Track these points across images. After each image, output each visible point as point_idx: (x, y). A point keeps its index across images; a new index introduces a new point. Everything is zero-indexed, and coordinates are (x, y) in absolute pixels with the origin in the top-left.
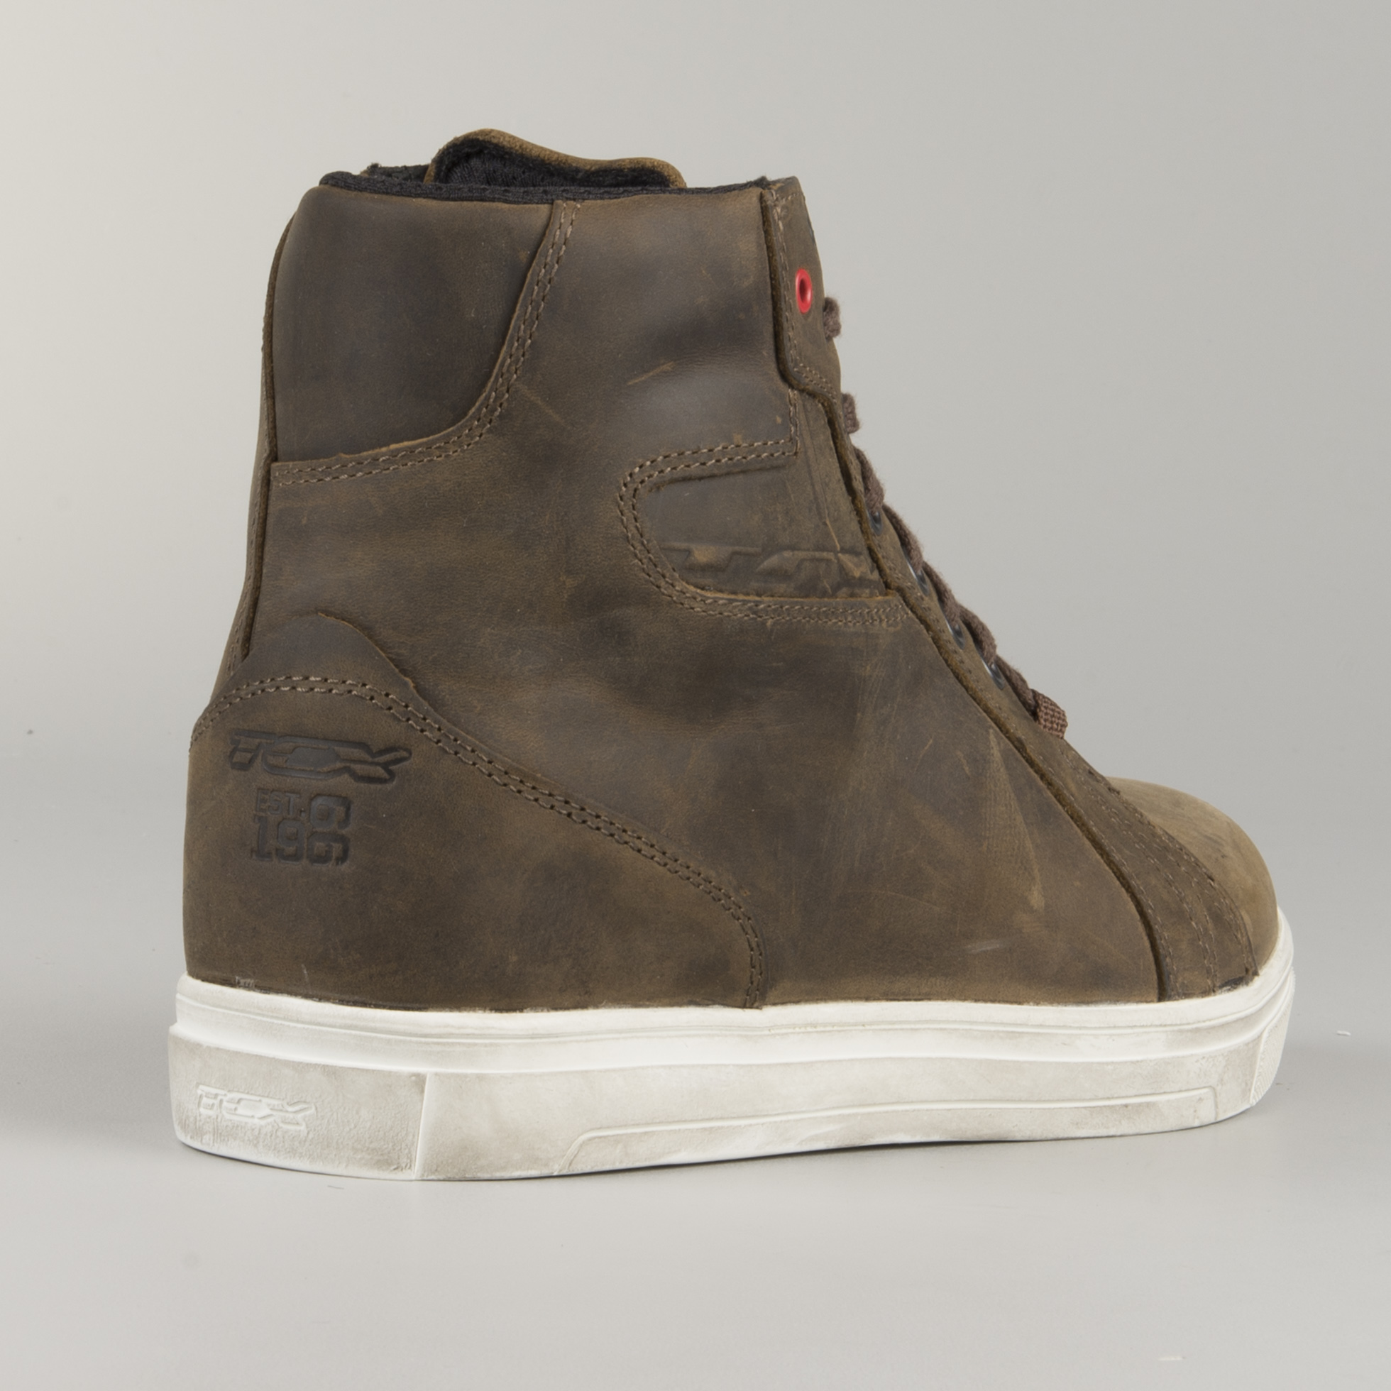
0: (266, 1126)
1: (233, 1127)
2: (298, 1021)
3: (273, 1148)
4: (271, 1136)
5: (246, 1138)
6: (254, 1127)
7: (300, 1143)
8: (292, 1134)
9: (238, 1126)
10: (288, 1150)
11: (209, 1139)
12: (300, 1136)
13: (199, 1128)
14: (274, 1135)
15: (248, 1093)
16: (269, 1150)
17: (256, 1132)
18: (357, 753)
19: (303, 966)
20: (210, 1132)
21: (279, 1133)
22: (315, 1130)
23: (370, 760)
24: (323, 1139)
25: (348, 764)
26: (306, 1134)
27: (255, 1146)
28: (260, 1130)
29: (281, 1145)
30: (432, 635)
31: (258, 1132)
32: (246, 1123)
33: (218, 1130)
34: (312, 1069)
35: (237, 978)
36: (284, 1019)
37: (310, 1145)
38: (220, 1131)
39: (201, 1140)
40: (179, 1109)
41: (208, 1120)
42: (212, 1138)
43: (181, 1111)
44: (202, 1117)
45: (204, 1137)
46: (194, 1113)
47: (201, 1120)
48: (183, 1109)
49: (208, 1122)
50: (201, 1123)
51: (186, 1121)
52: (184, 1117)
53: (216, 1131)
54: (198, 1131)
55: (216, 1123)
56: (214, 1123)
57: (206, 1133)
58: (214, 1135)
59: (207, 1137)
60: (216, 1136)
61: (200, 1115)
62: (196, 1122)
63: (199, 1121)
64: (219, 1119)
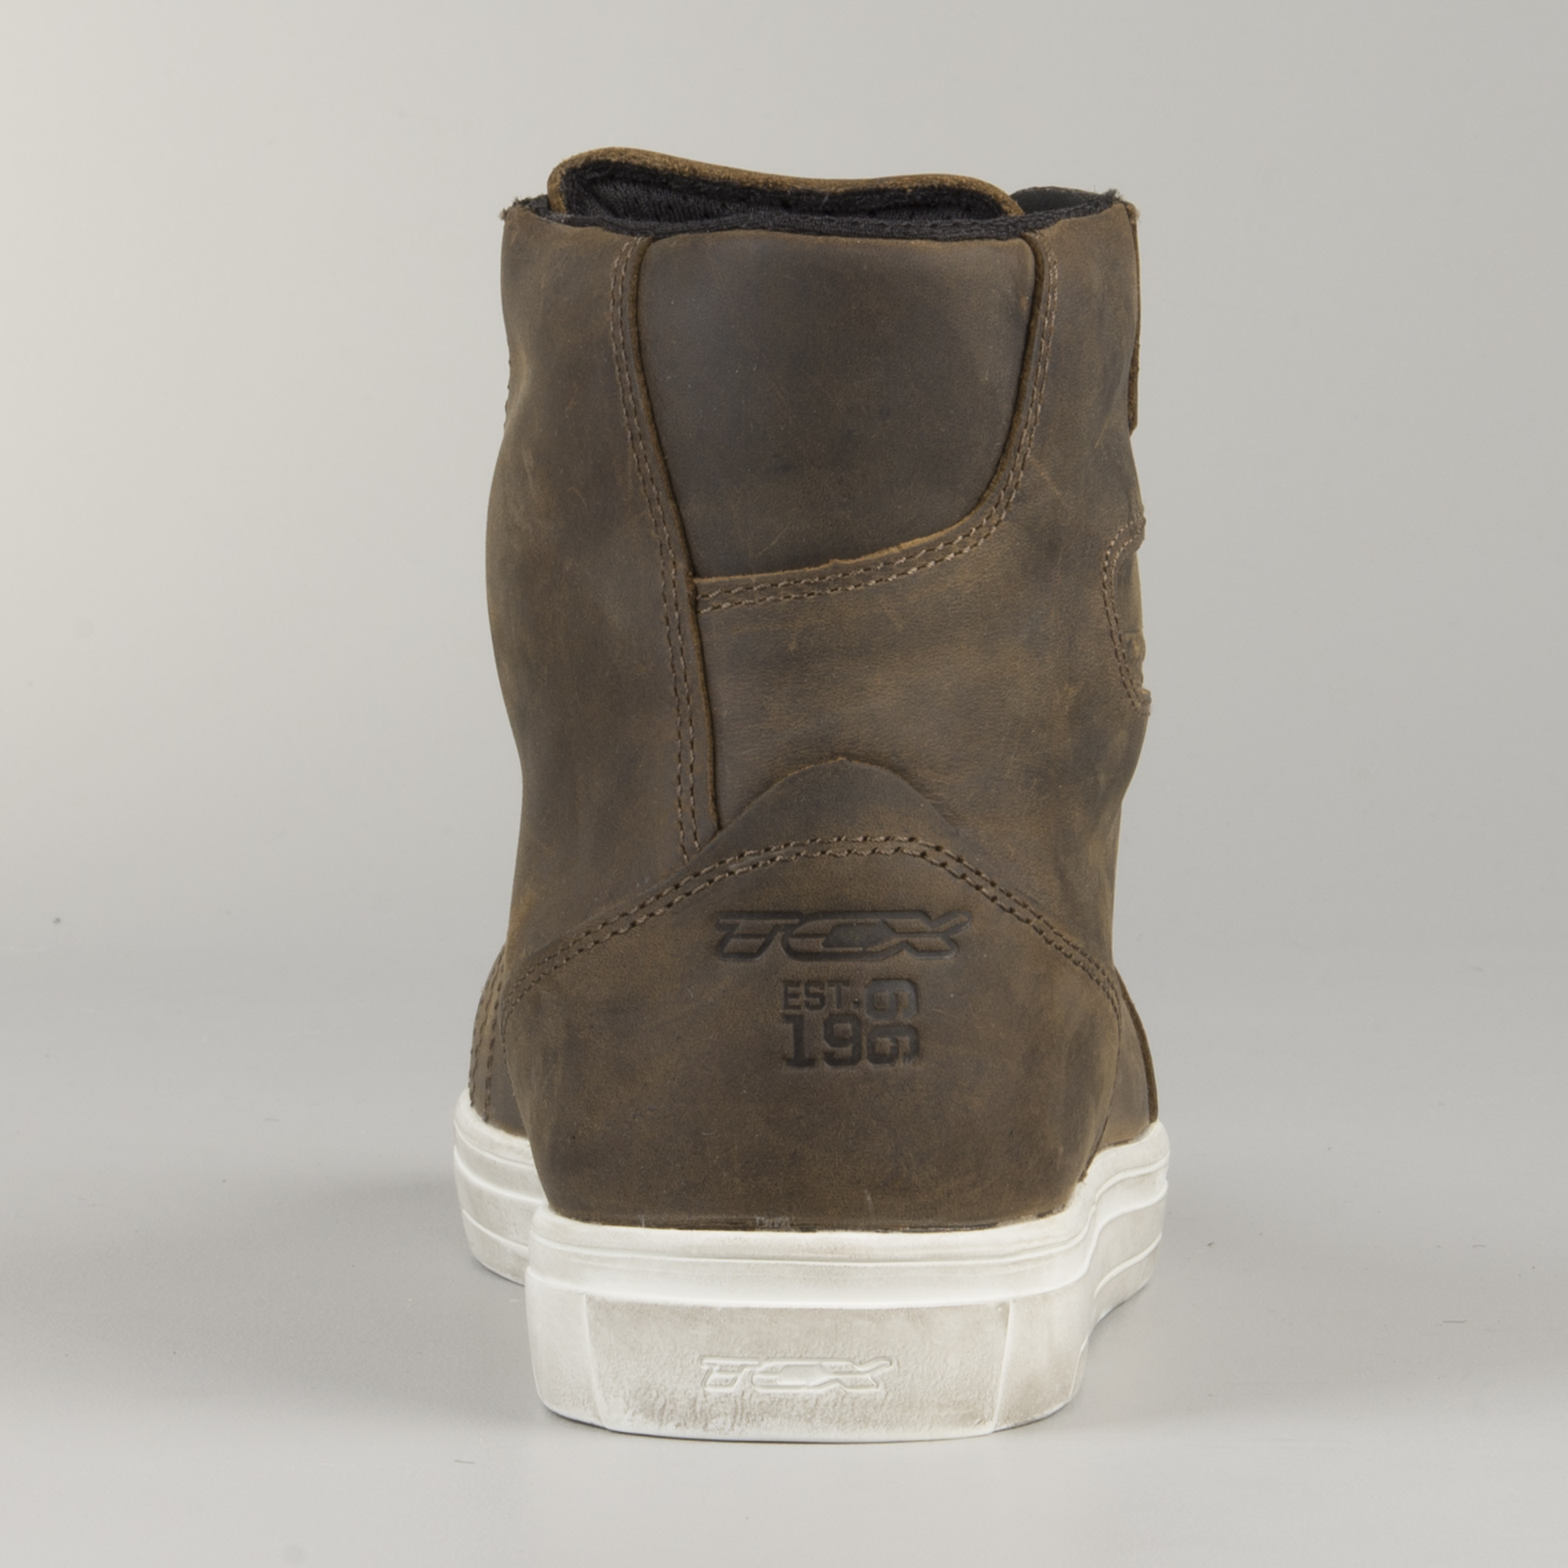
0: (827, 1395)
1: (773, 1402)
2: (869, 1260)
3: (837, 1419)
4: (835, 1405)
5: (795, 1413)
6: (807, 1398)
7: (875, 1408)
8: (864, 1399)
9: (780, 1400)
10: (858, 1419)
11: (724, 1423)
12: (875, 1399)
13: (702, 1411)
14: (838, 1404)
15: (800, 1357)
16: (831, 1423)
17: (811, 1404)
18: (917, 923)
19: (866, 1191)
20: (726, 1414)
21: (847, 1401)
22: (895, 1390)
23: (930, 929)
24: (905, 1399)
25: (905, 939)
26: (883, 1397)
27: (809, 1420)
28: (817, 1400)
29: (848, 1415)
30: (967, 770)
31: (814, 1403)
32: (794, 1395)
33: (743, 1409)
34: (893, 1316)
35: (758, 1218)
36: (850, 1260)
37: (888, 1409)
38: (746, 1411)
39: (706, 1425)
40: (645, 1394)
41: (723, 1399)
42: (729, 1420)
43: (651, 1395)
44: (708, 1397)
45: (714, 1421)
46: (690, 1394)
47: (706, 1401)
48: (657, 1392)
49: (722, 1402)
50: (707, 1405)
51: (664, 1405)
52: (661, 1401)
53: (740, 1411)
54: (698, 1416)
55: (739, 1402)
56: (736, 1402)
57: (718, 1415)
58: (735, 1417)
59: (720, 1420)
60: (738, 1417)
61: (705, 1396)
62: (694, 1405)
63: (703, 1402)
64: (747, 1396)
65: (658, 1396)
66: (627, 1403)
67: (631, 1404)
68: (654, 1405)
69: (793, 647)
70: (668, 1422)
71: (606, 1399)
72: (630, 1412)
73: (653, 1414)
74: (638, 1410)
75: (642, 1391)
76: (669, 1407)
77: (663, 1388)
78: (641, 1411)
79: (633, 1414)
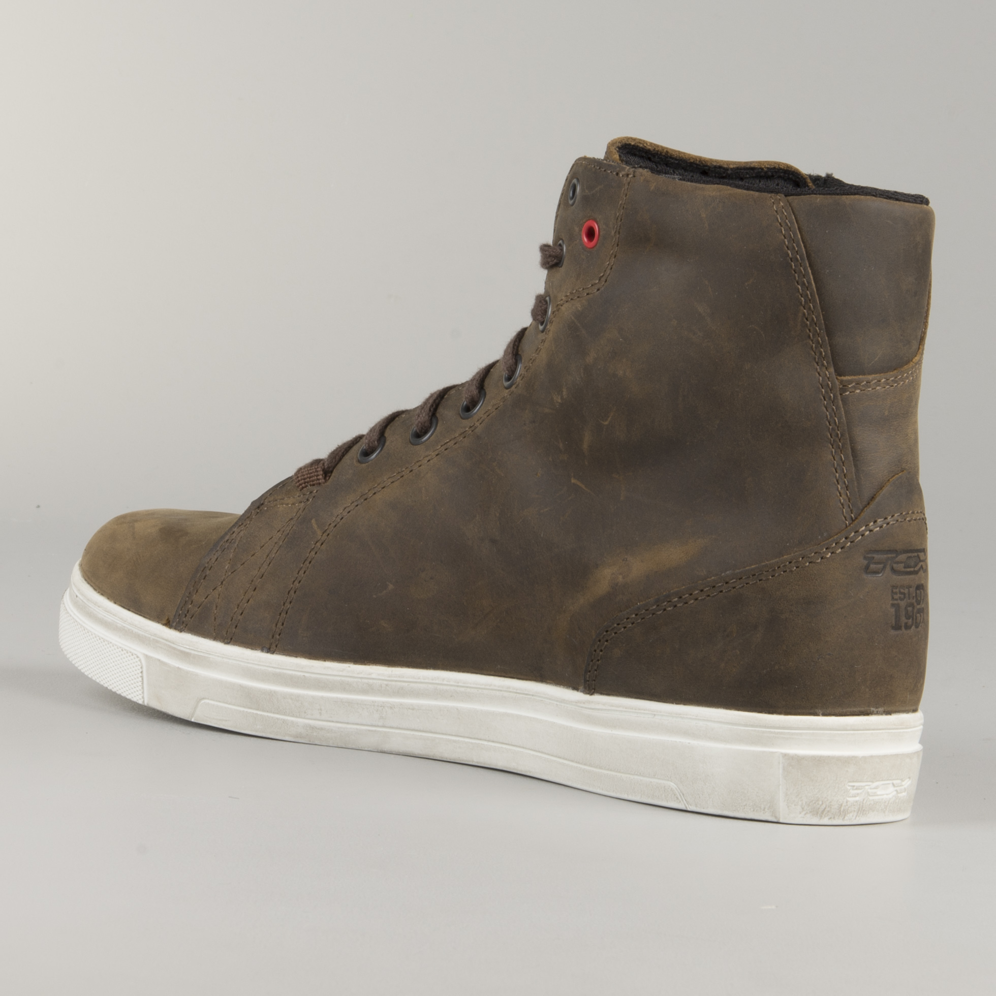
0: (892, 798)
1: (874, 804)
3: (893, 811)
4: (893, 803)
5: (880, 809)
7: (904, 804)
8: (902, 800)
9: (877, 802)
10: (898, 810)
11: (853, 816)
13: (844, 810)
14: (895, 803)
15: (886, 780)
16: (891, 813)
17: (886, 803)
20: (854, 811)
21: (897, 800)
22: (910, 794)
26: (907, 798)
27: (884, 812)
32: (882, 799)
33: (862, 808)
35: (872, 709)
38: (863, 809)
39: (844, 817)
40: (815, 803)
41: (855, 804)
42: (855, 814)
43: (818, 804)
44: (848, 803)
45: (848, 815)
46: (840, 802)
47: (847, 805)
48: (822, 802)
49: (854, 805)
50: (847, 807)
51: (825, 808)
52: (824, 806)
53: (861, 809)
54: (842, 813)
55: (861, 804)
56: (860, 805)
57: (851, 812)
58: (858, 812)
59: (851, 815)
60: (860, 812)
61: (847, 802)
62: (840, 808)
63: (845, 806)
64: (864, 802)
65: (822, 804)
66: (803, 809)
67: (805, 809)
68: (819, 809)
69: (886, 413)
70: (825, 816)
71: (788, 807)
72: (804, 813)
73: (817, 813)
74: (808, 812)
75: (814, 802)
76: (828, 809)
77: (826, 800)
78: (811, 812)
79: (805, 814)
